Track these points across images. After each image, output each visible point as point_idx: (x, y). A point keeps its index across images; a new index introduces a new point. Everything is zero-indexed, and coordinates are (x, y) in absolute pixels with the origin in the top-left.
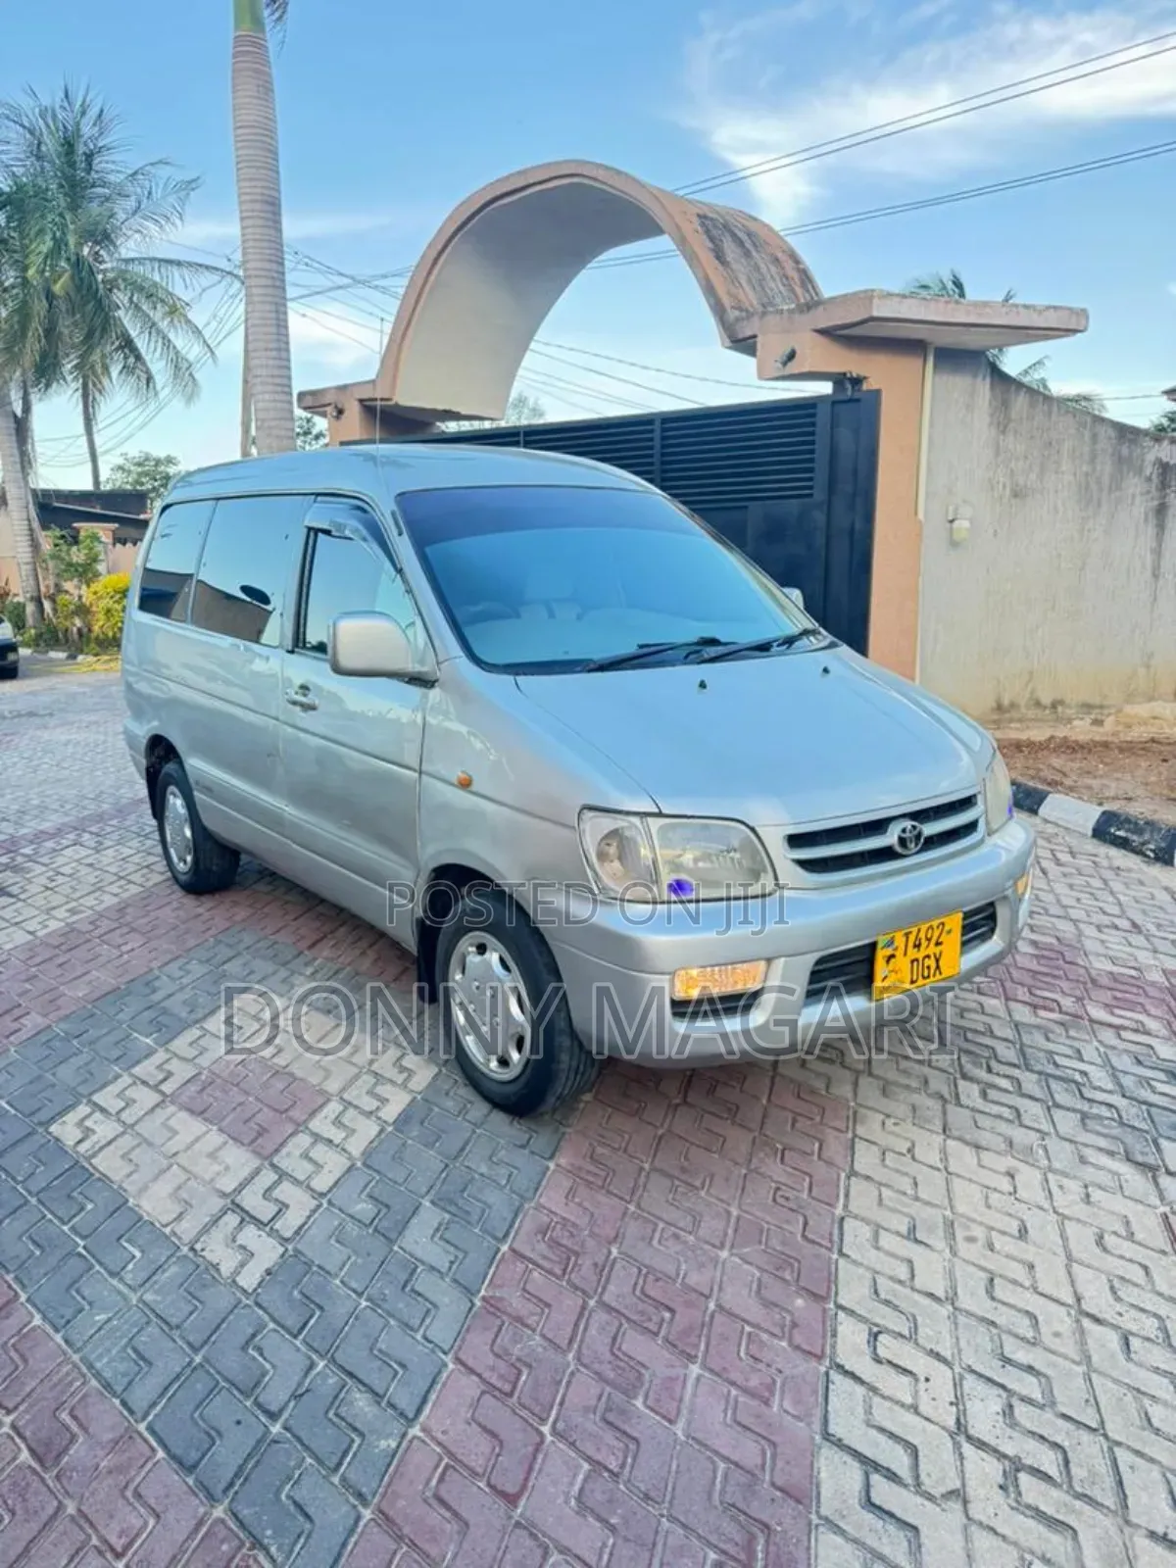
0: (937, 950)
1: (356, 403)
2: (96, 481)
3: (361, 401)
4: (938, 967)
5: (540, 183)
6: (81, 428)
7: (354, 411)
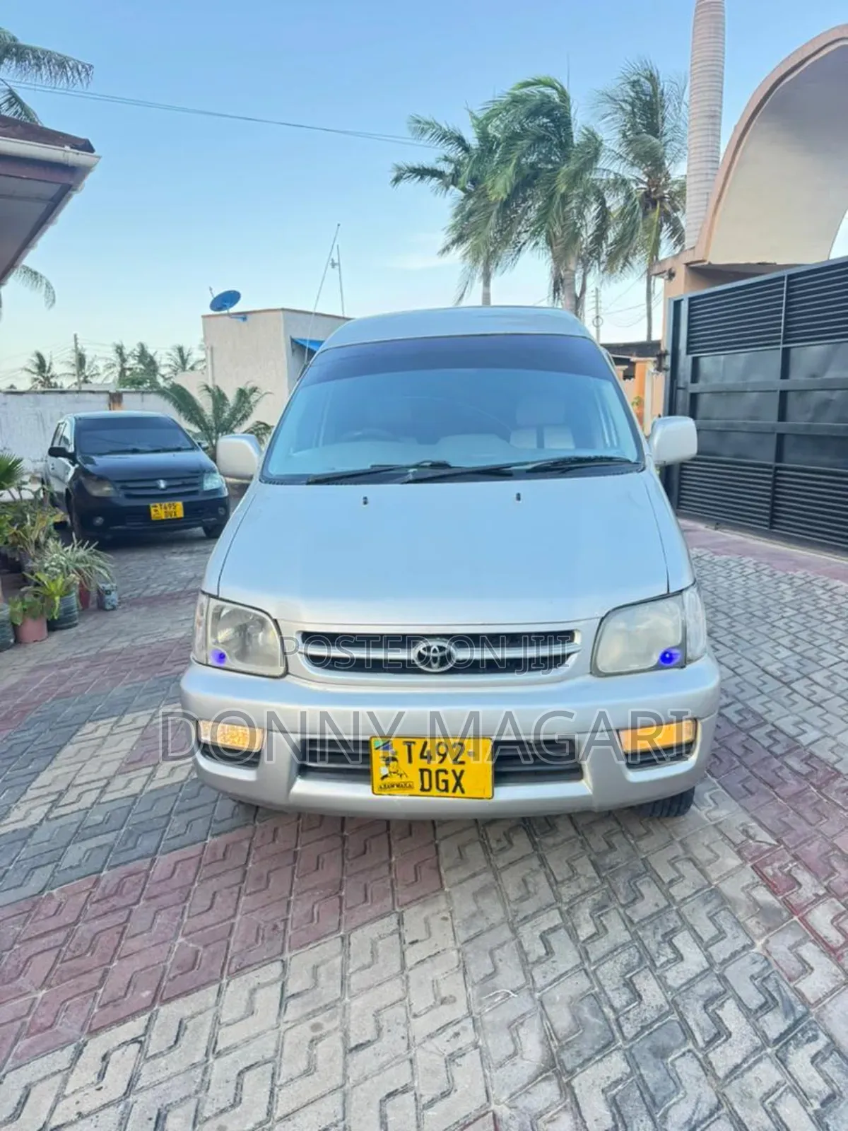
0: (458, 769)
1: (684, 266)
2: (649, 336)
3: (687, 264)
4: (458, 784)
5: (813, 55)
6: (644, 300)
7: (681, 272)
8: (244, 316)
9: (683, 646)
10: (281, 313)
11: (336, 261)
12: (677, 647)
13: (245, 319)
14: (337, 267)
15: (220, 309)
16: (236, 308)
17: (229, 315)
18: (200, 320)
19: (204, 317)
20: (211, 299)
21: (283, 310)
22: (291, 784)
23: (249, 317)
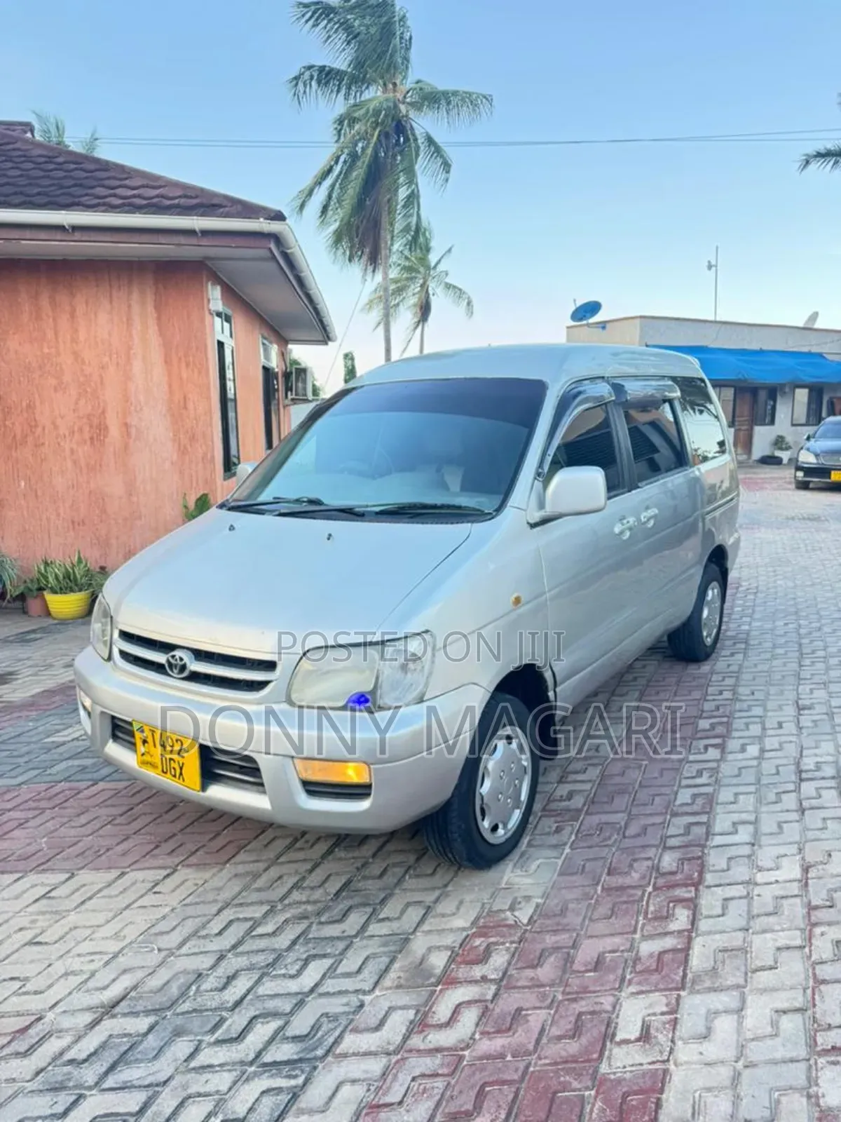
8: (603, 325)
9: (374, 692)
10: (638, 321)
11: (713, 263)
12: (370, 693)
13: (604, 328)
14: (714, 269)
15: (581, 319)
16: (598, 318)
17: (588, 325)
18: (565, 330)
19: (568, 328)
20: (573, 308)
21: (641, 317)
22: (104, 744)
23: (608, 326)
